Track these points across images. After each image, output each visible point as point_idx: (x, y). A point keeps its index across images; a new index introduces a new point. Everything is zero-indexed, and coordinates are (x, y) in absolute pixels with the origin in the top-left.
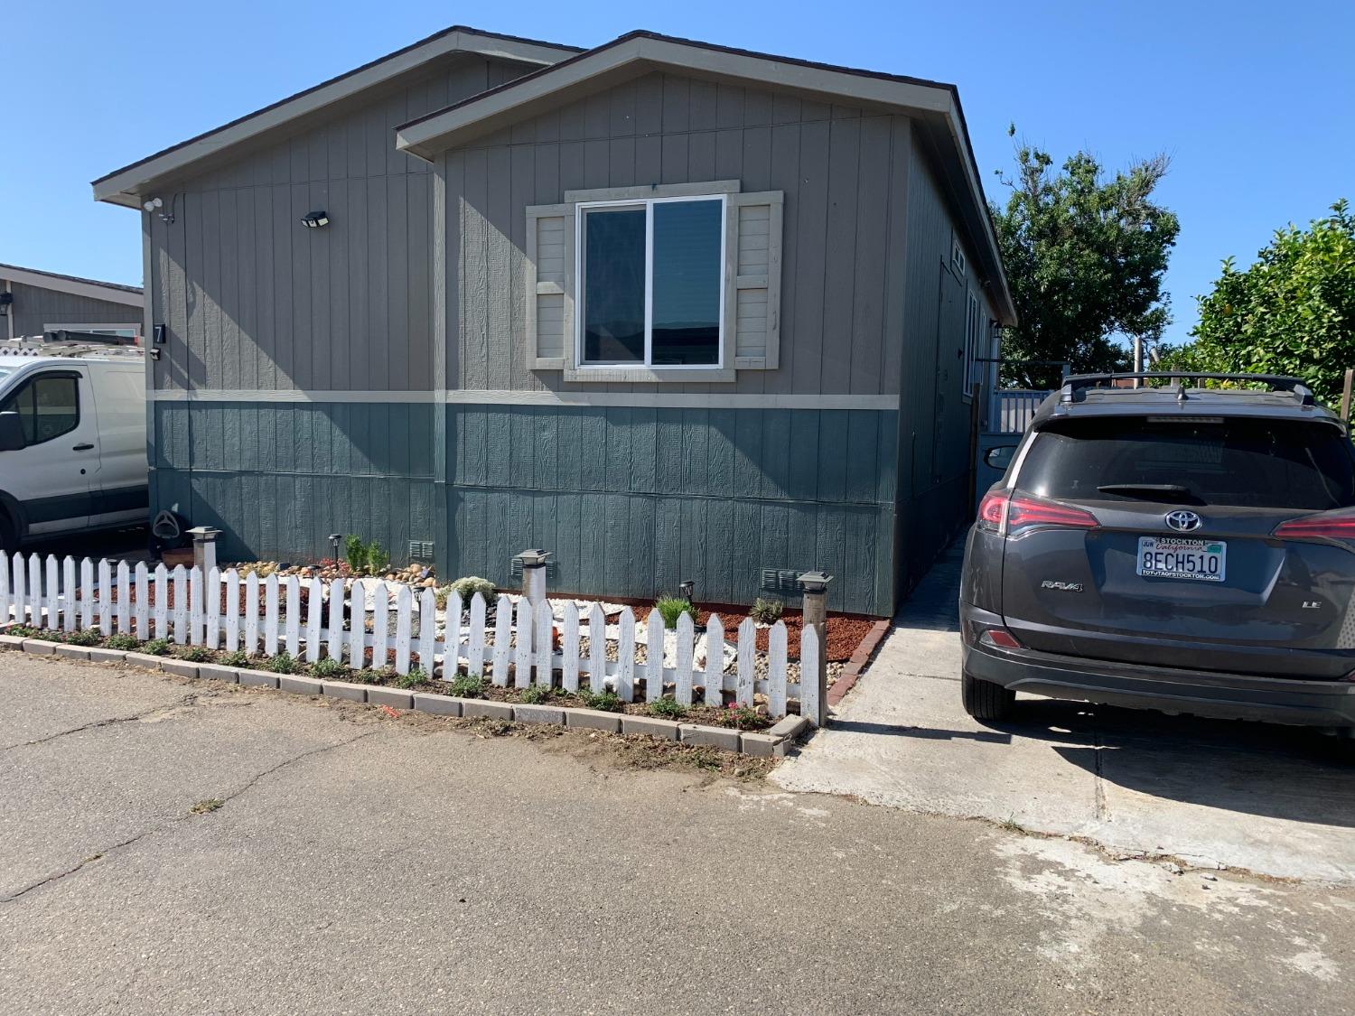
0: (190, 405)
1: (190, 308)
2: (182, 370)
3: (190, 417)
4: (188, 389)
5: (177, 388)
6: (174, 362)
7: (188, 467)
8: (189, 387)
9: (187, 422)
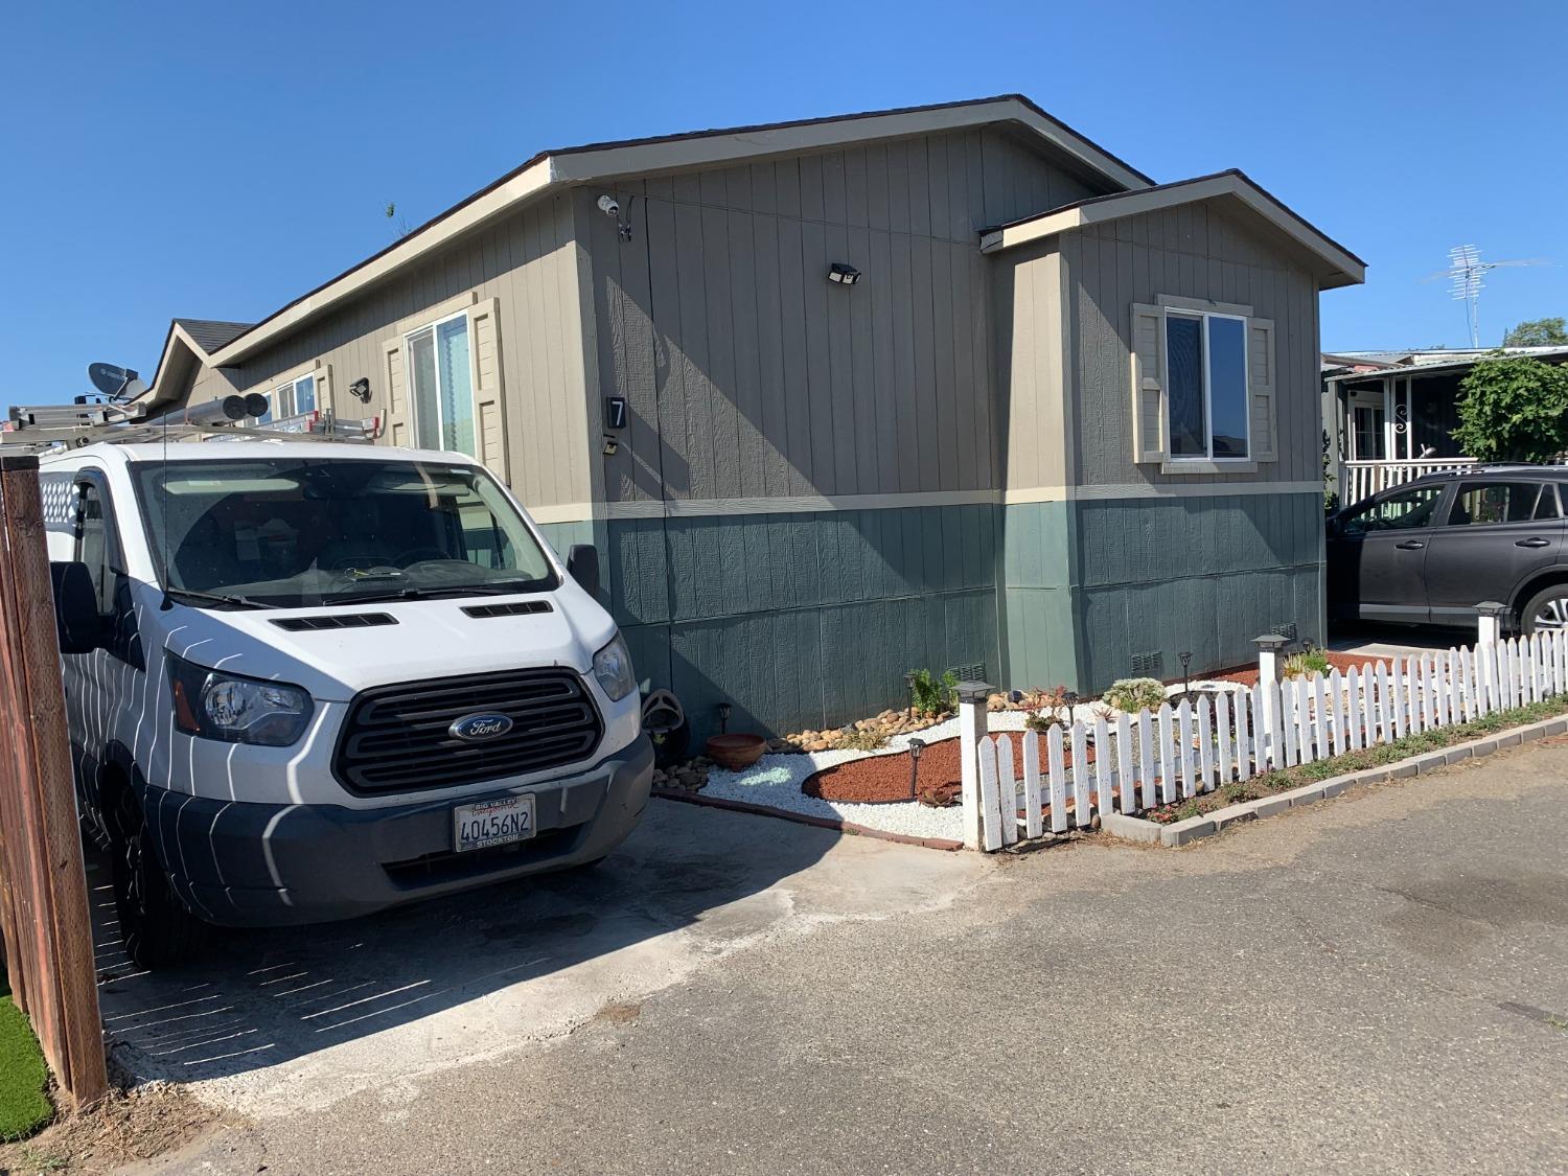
0: (666, 523)
1: (661, 376)
2: (650, 470)
3: (667, 540)
4: (664, 500)
5: (643, 498)
6: (638, 458)
7: (667, 618)
8: (664, 496)
9: (662, 550)
